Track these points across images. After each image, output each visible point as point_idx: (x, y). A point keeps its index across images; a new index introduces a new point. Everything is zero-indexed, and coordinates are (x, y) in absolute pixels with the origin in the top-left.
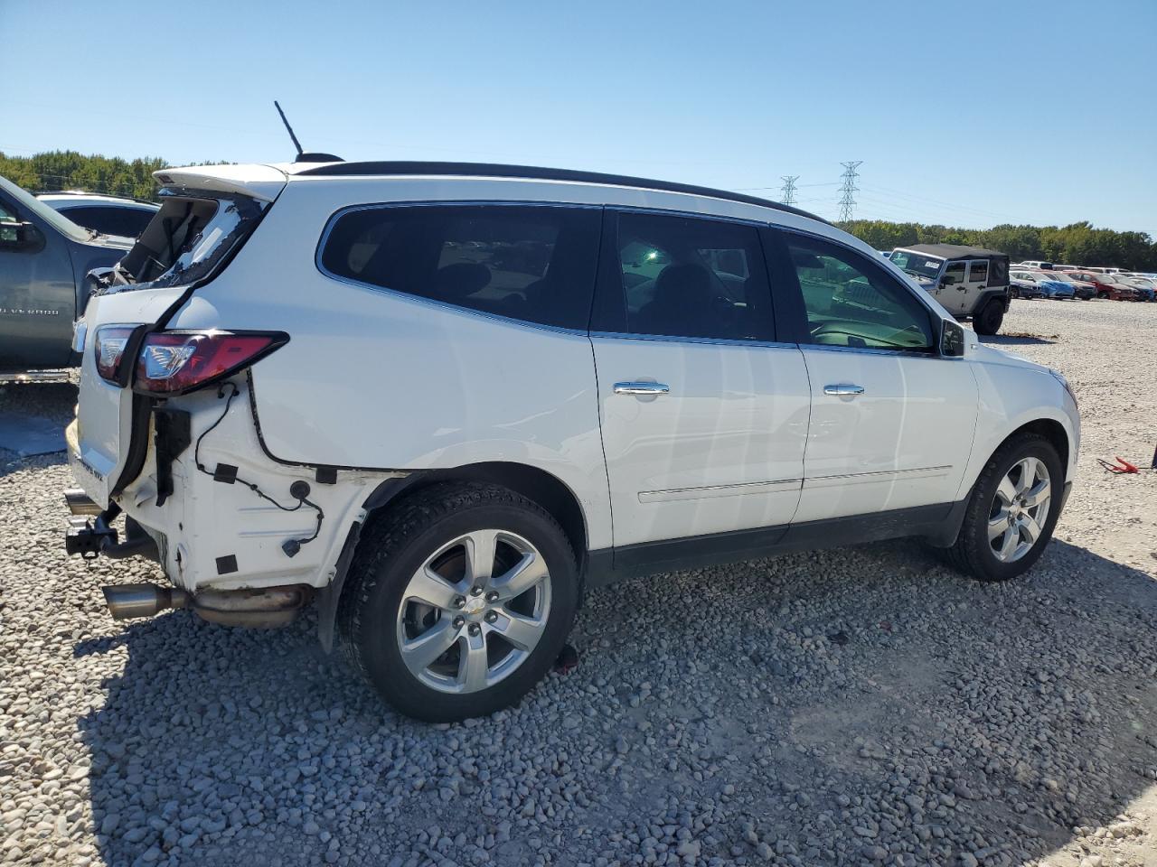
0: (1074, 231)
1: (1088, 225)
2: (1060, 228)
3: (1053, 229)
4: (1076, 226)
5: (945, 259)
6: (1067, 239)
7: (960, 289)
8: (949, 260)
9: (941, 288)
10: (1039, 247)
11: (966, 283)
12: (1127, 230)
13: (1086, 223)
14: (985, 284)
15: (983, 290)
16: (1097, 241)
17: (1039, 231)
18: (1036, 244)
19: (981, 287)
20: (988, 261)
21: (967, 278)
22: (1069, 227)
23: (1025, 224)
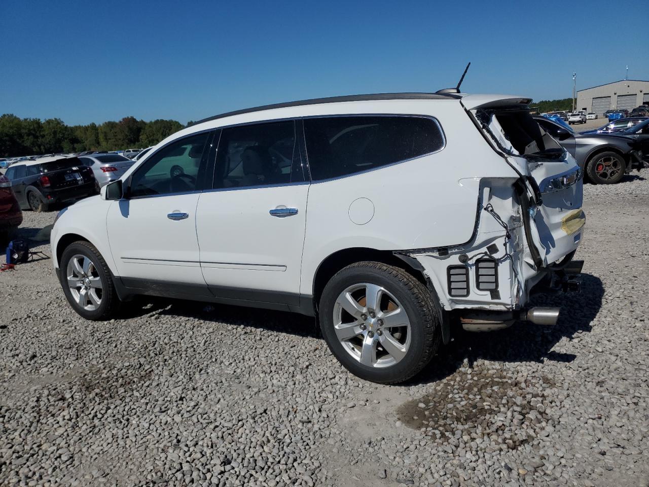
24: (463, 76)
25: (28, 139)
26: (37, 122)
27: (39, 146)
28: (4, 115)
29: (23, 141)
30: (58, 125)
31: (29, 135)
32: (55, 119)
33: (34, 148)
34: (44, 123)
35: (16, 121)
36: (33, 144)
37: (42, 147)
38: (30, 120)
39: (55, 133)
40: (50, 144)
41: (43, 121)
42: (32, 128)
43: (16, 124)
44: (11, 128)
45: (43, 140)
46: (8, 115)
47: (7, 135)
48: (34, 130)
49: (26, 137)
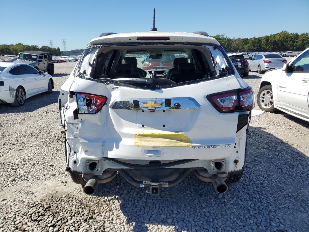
0: (18, 46)
1: (22, 44)
2: (14, 45)
3: (12, 45)
4: (19, 44)
5: (38, 55)
6: (17, 48)
7: (43, 63)
8: (39, 55)
9: (39, 63)
10: (10, 51)
11: (44, 62)
12: (32, 45)
13: (21, 43)
14: (48, 61)
15: (48, 63)
16: (26, 48)
17: (9, 46)
18: (10, 50)
19: (47, 62)
20: (47, 55)
21: (44, 60)
22: (17, 44)
23: (4, 44)
24: (154, 18)
25: (289, 43)
26: (297, 35)
27: (294, 47)
28: (282, 31)
29: (287, 44)
30: (306, 37)
31: (290, 41)
32: (307, 33)
33: (290, 48)
34: (300, 35)
35: (287, 34)
36: (291, 46)
37: (295, 47)
38: (294, 33)
39: (304, 40)
40: (299, 46)
41: (299, 34)
42: (293, 37)
43: (286, 36)
44: (284, 37)
45: (297, 44)
46: (284, 31)
47: (280, 41)
48: (294, 39)
49: (289, 42)
